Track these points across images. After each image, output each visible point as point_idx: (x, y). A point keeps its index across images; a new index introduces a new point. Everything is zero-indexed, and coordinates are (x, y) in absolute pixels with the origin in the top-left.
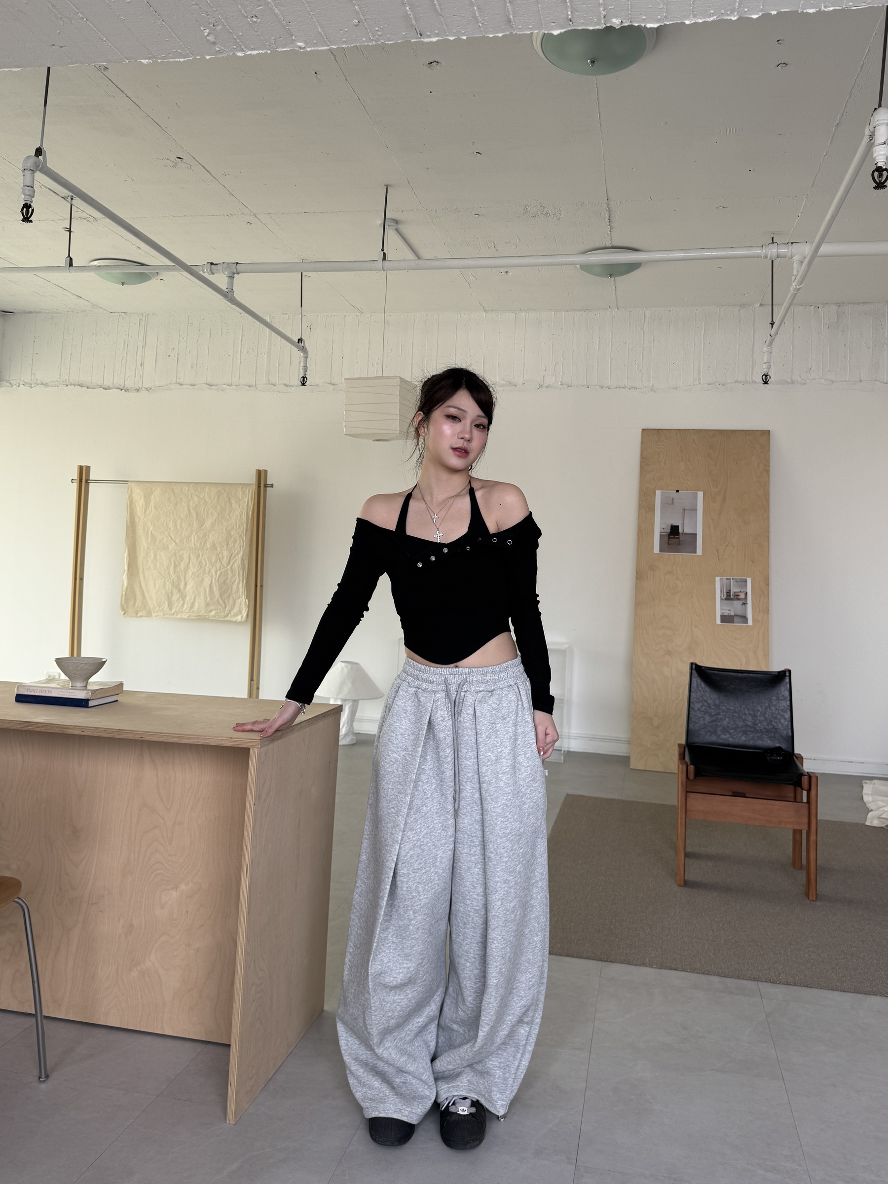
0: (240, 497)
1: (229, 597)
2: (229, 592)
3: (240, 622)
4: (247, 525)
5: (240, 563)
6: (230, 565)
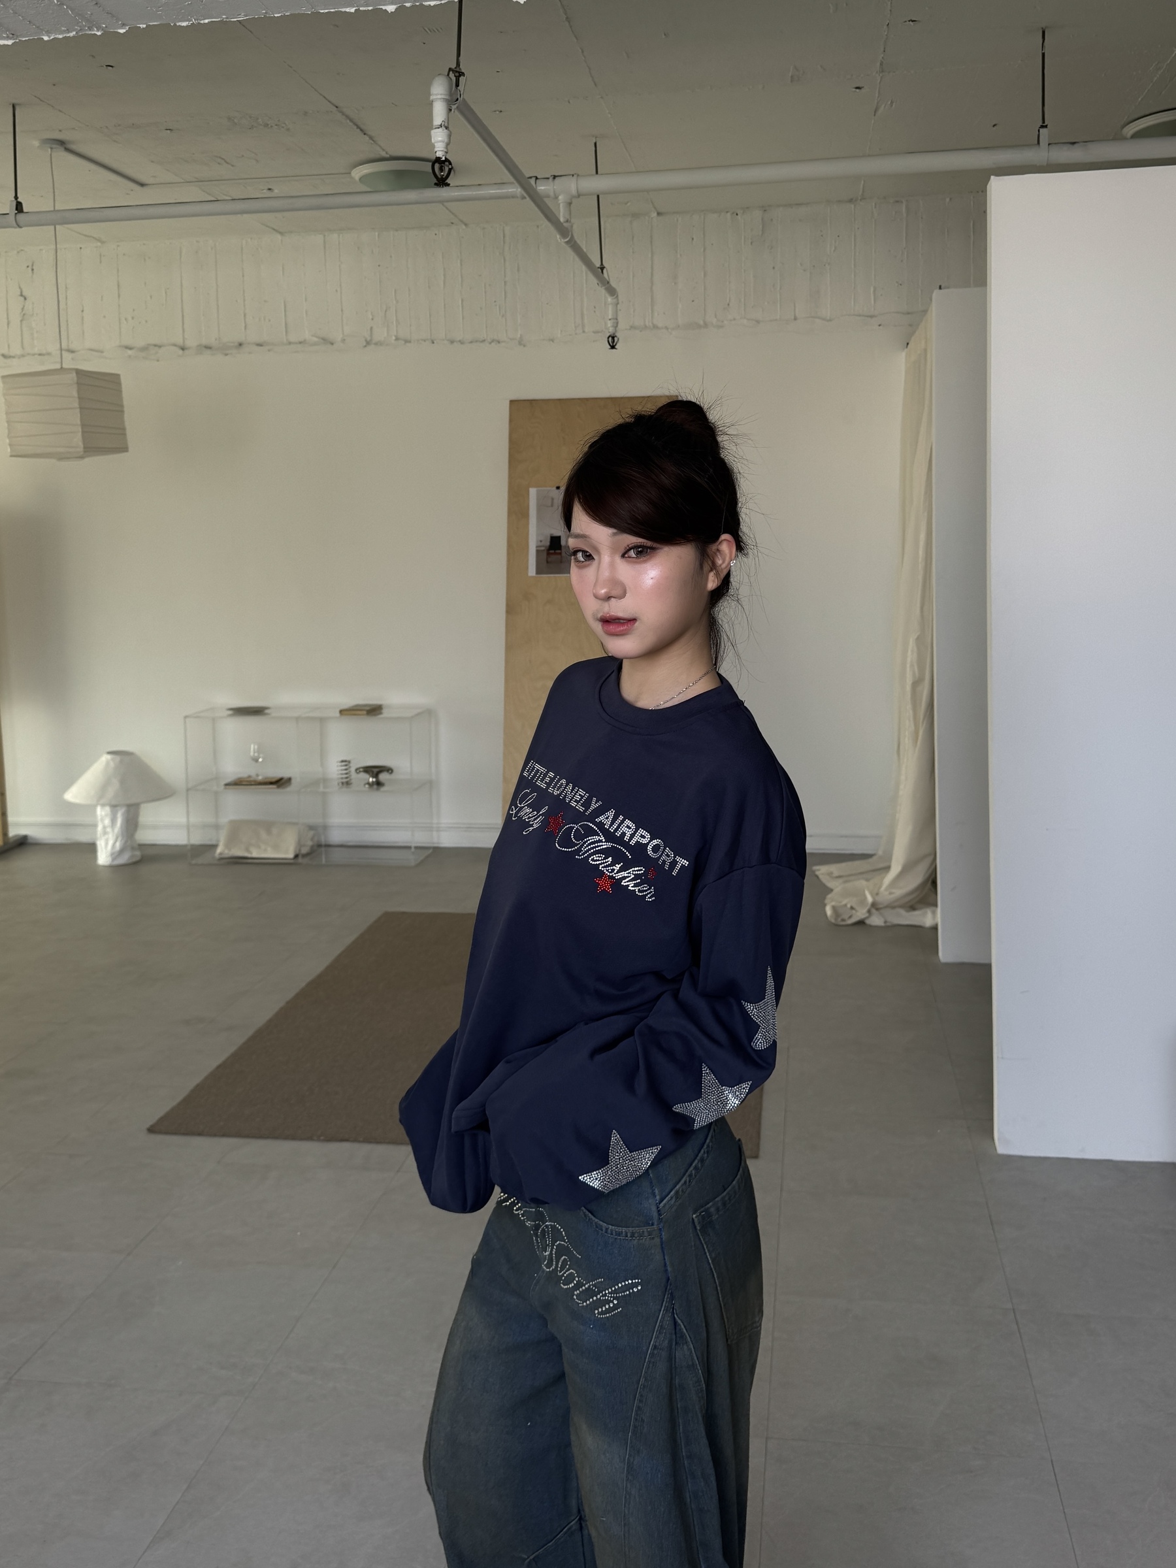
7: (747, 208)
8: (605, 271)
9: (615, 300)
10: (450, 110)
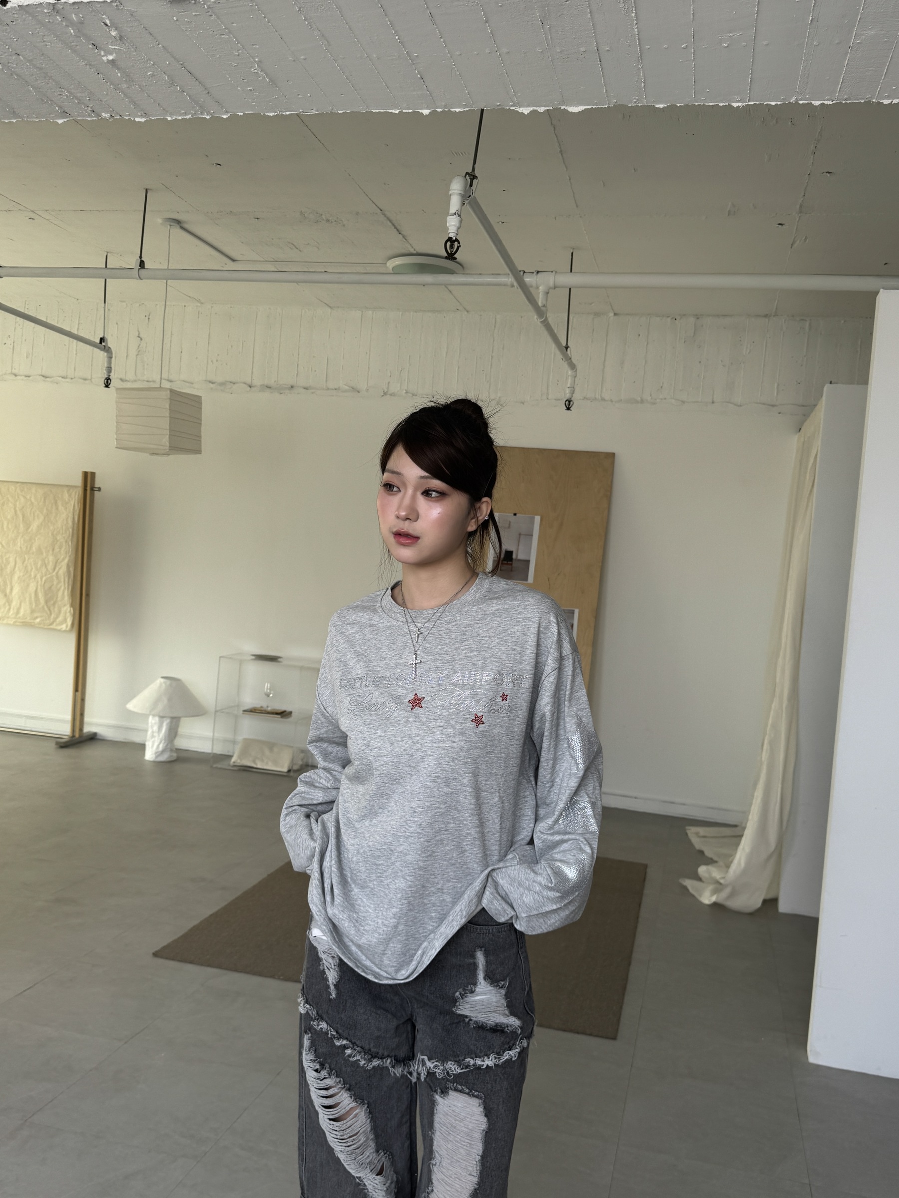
0: (67, 499)
1: (54, 604)
2: (55, 600)
3: (65, 631)
4: (73, 530)
5: (65, 570)
6: (56, 571)
7: (684, 315)
8: (569, 349)
9: (574, 373)
10: (464, 204)
